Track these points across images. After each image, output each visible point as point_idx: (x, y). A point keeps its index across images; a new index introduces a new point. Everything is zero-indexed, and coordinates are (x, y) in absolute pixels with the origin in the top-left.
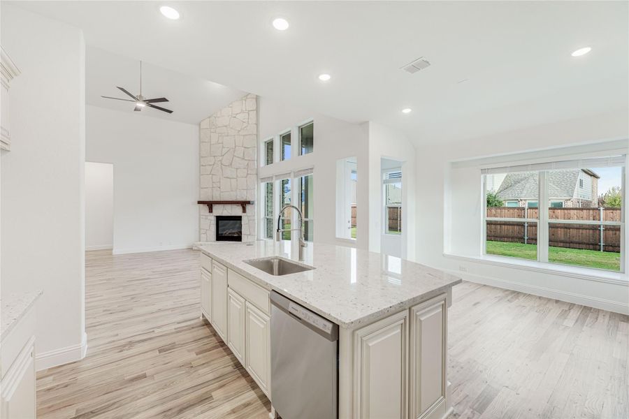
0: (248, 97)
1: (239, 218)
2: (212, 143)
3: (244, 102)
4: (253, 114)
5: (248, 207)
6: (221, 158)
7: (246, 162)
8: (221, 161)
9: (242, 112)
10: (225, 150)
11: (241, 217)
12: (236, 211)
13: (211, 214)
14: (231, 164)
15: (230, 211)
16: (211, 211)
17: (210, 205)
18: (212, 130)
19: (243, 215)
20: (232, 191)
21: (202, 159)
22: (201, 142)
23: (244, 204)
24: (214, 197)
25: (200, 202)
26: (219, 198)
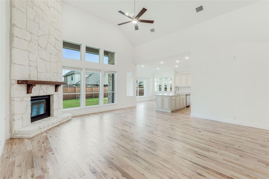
4: (60, 16)
8: (37, 40)
13: (28, 95)
16: (29, 91)
20: (47, 72)
24: (31, 77)
25: (20, 82)
26: (36, 77)
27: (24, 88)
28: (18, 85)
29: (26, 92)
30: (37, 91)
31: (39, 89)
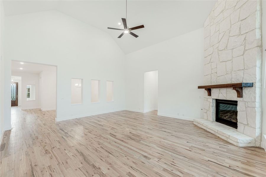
1: (235, 103)
2: (211, 35)
7: (243, 37)
11: (237, 102)
12: (230, 95)
13: (210, 97)
15: (225, 95)
16: (210, 94)
17: (209, 89)
18: (211, 24)
19: (238, 99)
20: (227, 74)
21: (205, 53)
22: (204, 39)
23: (239, 88)
24: (212, 82)
26: (216, 82)
30: (217, 94)
31: (218, 92)
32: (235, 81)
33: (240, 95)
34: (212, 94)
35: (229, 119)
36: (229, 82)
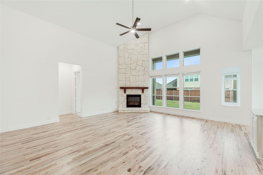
0: (144, 36)
1: (140, 96)
2: (125, 57)
3: (142, 38)
4: (147, 45)
5: (145, 90)
6: (130, 65)
7: (144, 68)
8: (130, 67)
9: (141, 43)
10: (132, 62)
12: (139, 92)
13: (125, 94)
14: (135, 69)
15: (135, 92)
16: (125, 92)
17: (125, 89)
18: (125, 51)
19: (142, 94)
20: (136, 82)
21: (120, 66)
22: (119, 57)
23: (143, 89)
24: (126, 85)
25: (121, 88)
26: (129, 85)
27: (123, 90)
28: (120, 89)
29: (124, 92)
30: (129, 92)
31: (131, 91)
32: (140, 86)
33: (143, 92)
34: (126, 92)
35: (133, 104)
36: (137, 86)
